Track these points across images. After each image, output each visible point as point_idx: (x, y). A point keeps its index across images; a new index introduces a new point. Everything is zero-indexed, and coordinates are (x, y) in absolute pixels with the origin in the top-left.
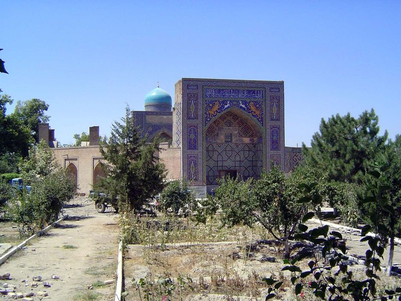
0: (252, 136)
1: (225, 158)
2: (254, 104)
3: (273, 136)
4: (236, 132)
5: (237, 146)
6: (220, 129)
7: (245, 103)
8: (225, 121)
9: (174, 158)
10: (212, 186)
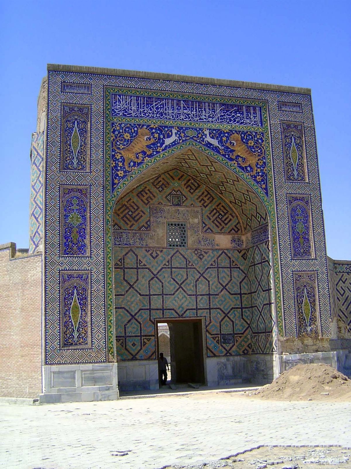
0: (236, 230)
1: (170, 287)
2: (242, 139)
3: (295, 222)
4: (196, 221)
5: (201, 256)
6: (154, 211)
7: (218, 134)
8: (168, 191)
9: (24, 283)
10: (137, 362)
